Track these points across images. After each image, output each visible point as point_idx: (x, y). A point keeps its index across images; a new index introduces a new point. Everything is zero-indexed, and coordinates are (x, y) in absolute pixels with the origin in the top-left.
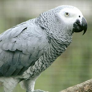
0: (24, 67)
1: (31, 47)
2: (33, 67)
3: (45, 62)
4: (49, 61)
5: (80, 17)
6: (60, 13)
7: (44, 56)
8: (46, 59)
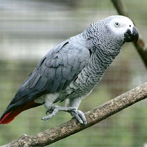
0: (67, 81)
1: (71, 60)
2: (76, 81)
3: (90, 74)
4: (95, 72)
5: (130, 26)
6: (110, 23)
7: (89, 67)
8: (92, 71)
